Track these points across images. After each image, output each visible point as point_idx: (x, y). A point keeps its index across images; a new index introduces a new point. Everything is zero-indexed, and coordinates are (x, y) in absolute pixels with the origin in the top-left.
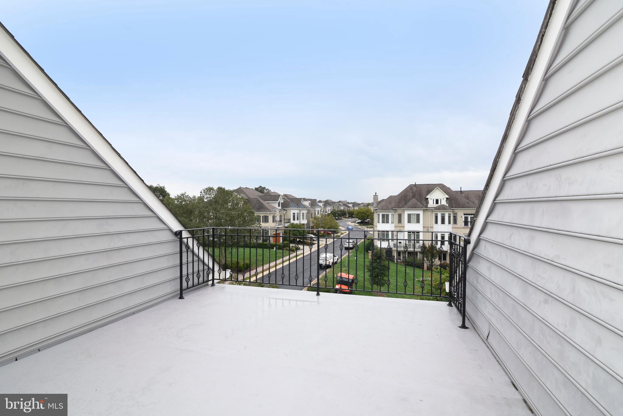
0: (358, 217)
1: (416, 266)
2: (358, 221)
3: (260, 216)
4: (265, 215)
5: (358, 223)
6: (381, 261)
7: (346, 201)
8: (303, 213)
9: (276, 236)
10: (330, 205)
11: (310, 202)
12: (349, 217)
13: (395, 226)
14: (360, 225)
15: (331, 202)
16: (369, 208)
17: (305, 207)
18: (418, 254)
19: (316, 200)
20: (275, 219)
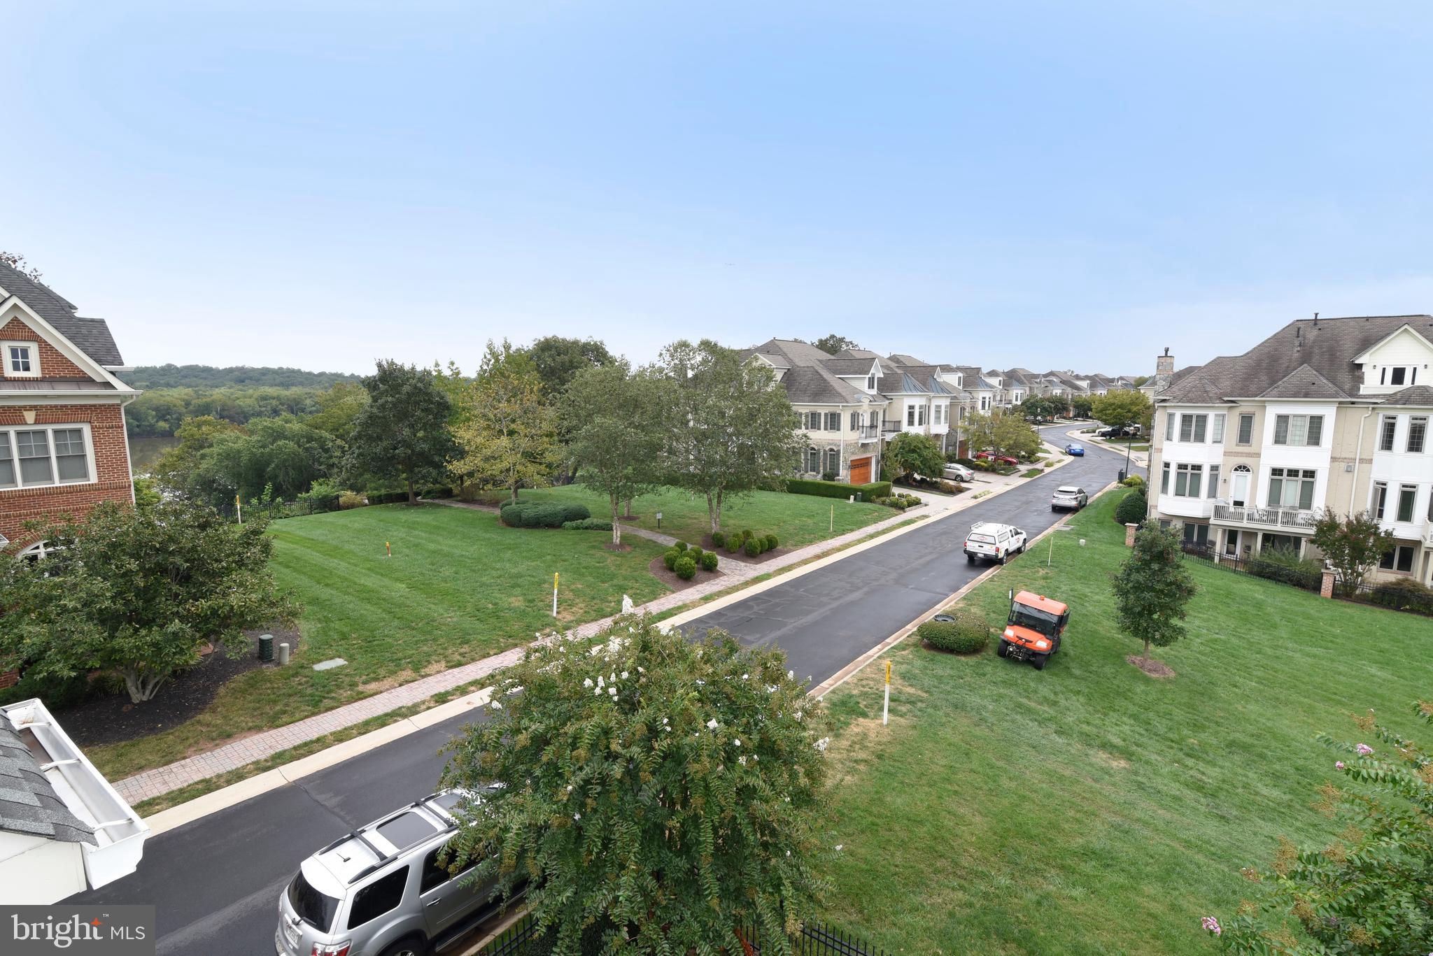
0: (1104, 417)
1: (1292, 581)
2: (1103, 430)
3: (820, 414)
4: (832, 410)
5: (1103, 434)
6: (1167, 569)
7: (1072, 372)
8: (938, 407)
9: (860, 465)
10: (1020, 382)
11: (961, 375)
12: (1076, 416)
13: (1225, 452)
14: (1110, 441)
15: (1024, 375)
16: (1142, 391)
17: (944, 389)
18: (1303, 543)
19: (979, 369)
20: (858, 422)
